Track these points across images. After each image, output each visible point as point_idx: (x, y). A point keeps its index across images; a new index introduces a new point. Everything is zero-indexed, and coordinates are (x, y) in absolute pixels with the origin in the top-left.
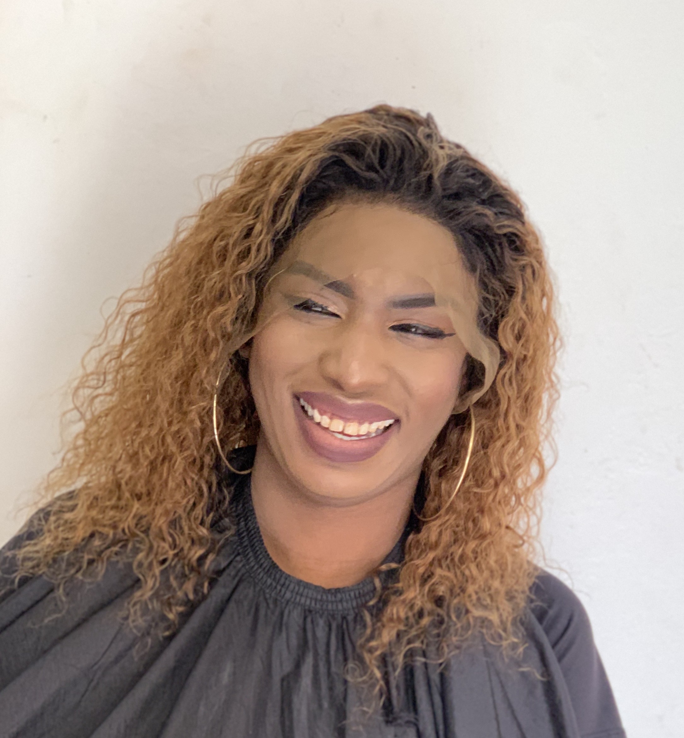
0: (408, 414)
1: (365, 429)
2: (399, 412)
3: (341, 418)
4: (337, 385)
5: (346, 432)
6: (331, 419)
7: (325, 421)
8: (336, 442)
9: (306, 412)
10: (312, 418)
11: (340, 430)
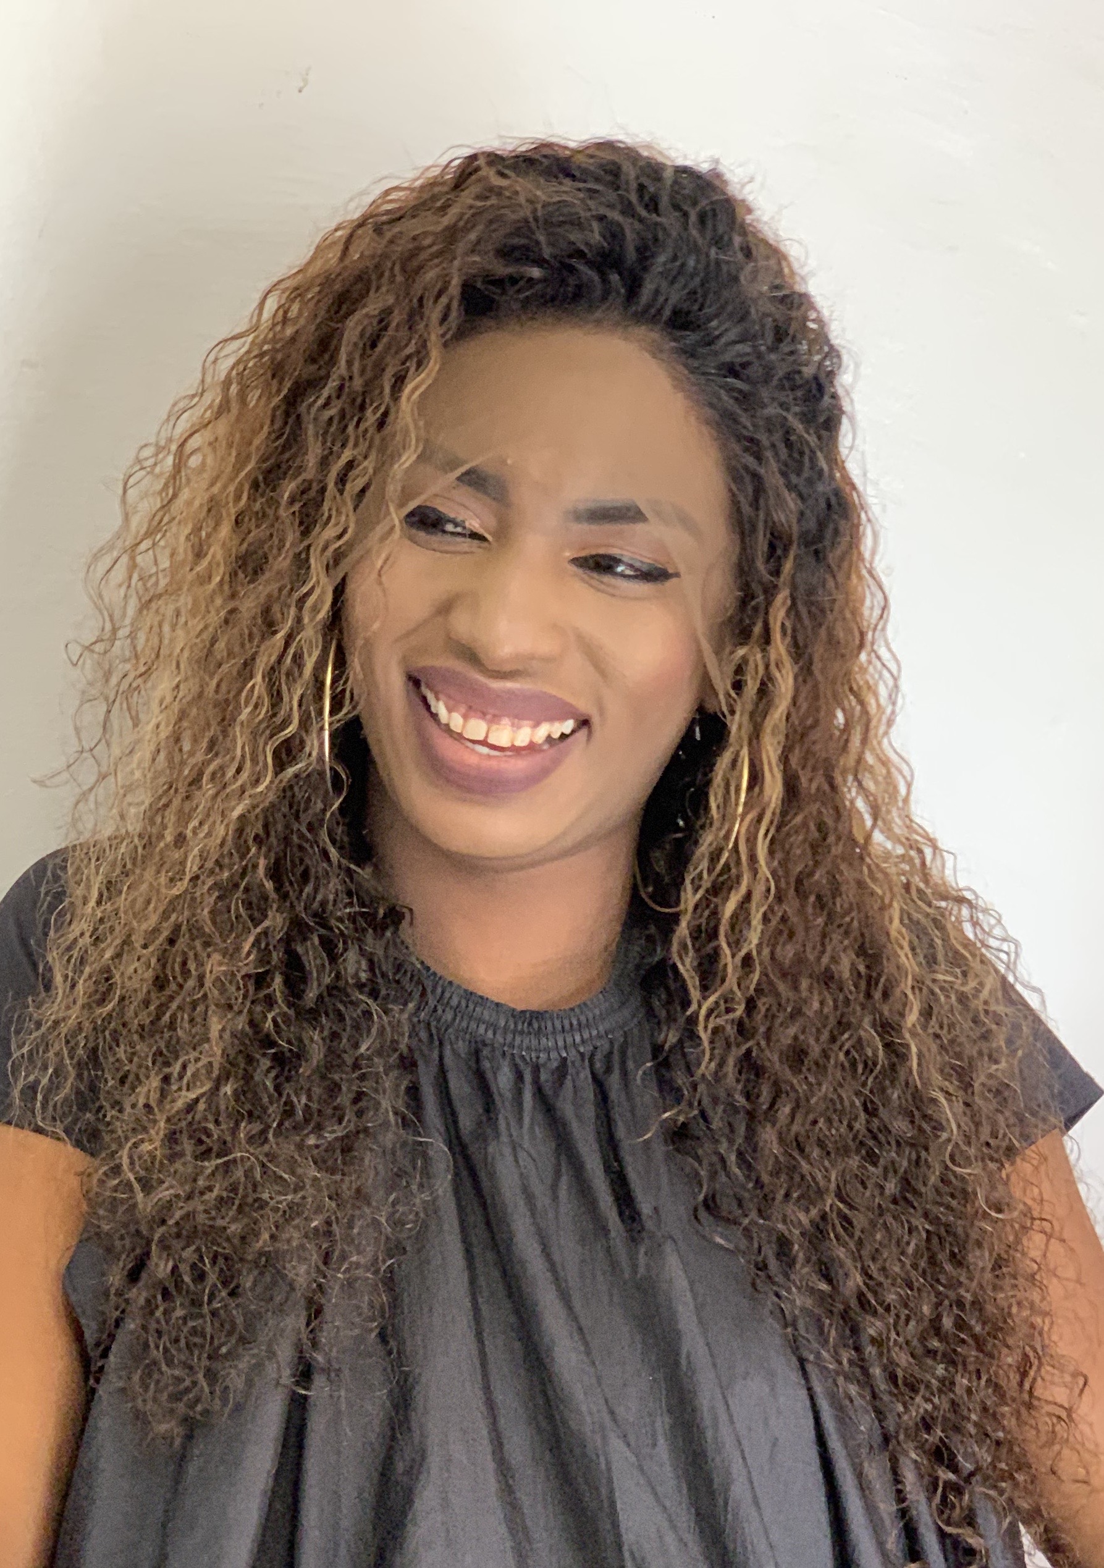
0: (602, 710)
1: (523, 736)
2: (585, 706)
3: (483, 715)
4: (471, 656)
5: (491, 741)
6: (465, 717)
7: (456, 721)
8: (473, 759)
9: (428, 707)
10: (435, 716)
11: (481, 738)
